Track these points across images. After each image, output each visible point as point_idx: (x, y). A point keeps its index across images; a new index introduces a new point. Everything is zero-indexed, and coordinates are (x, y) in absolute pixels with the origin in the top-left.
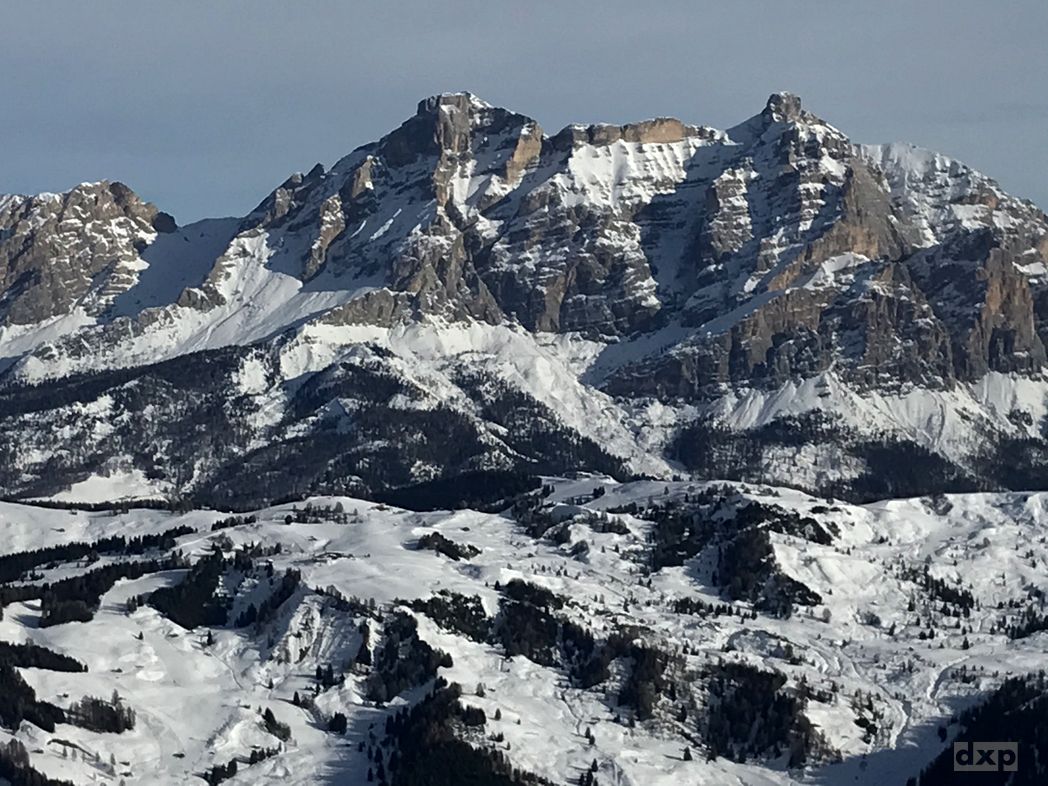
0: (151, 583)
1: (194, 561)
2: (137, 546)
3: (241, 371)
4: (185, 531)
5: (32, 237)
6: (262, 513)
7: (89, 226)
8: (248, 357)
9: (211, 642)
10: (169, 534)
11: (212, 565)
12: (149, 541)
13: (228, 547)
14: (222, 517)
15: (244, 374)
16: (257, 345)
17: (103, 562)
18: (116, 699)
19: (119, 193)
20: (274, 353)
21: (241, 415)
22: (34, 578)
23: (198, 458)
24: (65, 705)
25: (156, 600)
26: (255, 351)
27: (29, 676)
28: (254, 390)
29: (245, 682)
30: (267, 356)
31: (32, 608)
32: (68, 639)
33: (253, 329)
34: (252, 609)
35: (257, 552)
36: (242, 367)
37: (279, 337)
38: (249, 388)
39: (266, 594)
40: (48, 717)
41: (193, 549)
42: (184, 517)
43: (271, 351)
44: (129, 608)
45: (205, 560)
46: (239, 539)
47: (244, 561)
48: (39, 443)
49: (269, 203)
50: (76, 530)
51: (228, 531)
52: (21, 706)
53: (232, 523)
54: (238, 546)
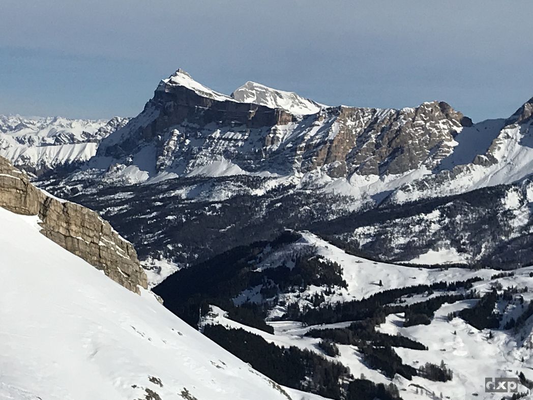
0: (460, 306)
1: (482, 295)
2: (453, 287)
3: (506, 197)
4: (477, 279)
5: (399, 130)
6: (517, 271)
7: (428, 124)
8: (510, 191)
9: (491, 337)
10: (469, 281)
11: (491, 297)
12: (459, 285)
13: (500, 288)
14: (497, 273)
15: (508, 199)
16: (514, 184)
17: (436, 294)
18: (443, 365)
19: (443, 107)
20: (523, 189)
21: (506, 220)
22: (401, 302)
23: (484, 242)
24: (417, 367)
25: (462, 315)
26: (513, 187)
27: (399, 351)
28: (513, 207)
29: (509, 358)
30: (519, 190)
31: (400, 317)
32: (419, 333)
33: (512, 176)
34: (512, 320)
35: (515, 291)
36: (507, 195)
37: (526, 180)
38: (510, 207)
39: (520, 313)
40: (409, 372)
41: (482, 289)
42: (476, 272)
43: (522, 187)
44: (449, 318)
45: (488, 294)
46: (506, 284)
47: (508, 296)
48: (403, 234)
49: (521, 111)
50: (422, 278)
51: (500, 280)
52: (395, 367)
53: (502, 276)
54: (505, 288)
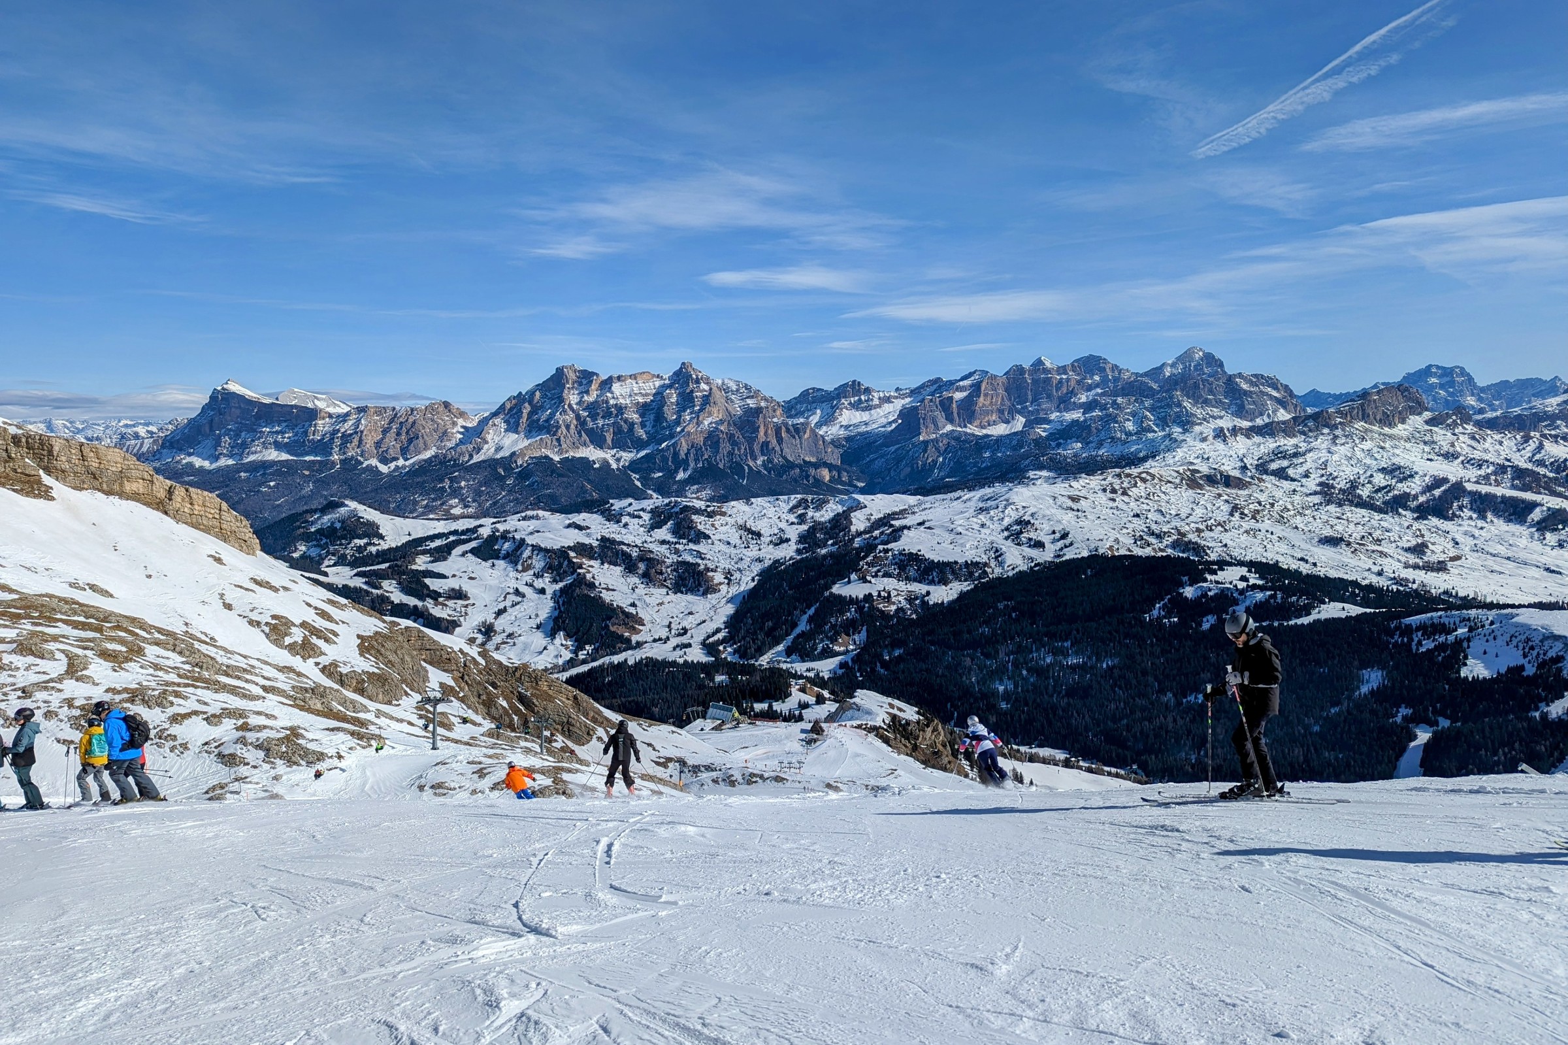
0: (470, 546)
1: (485, 536)
2: (464, 533)
4: (481, 526)
5: (414, 423)
6: (508, 518)
7: (436, 417)
9: (493, 565)
10: (475, 527)
11: (492, 537)
12: (468, 530)
13: (498, 531)
14: (495, 520)
16: (502, 458)
17: (452, 538)
18: (460, 587)
22: (426, 546)
24: (442, 591)
25: (473, 551)
27: (427, 581)
29: (508, 579)
31: (427, 558)
32: (438, 567)
34: (508, 553)
35: (508, 532)
39: (513, 547)
40: (435, 596)
41: (485, 532)
42: (480, 521)
44: (463, 555)
45: (489, 536)
46: (502, 527)
47: (504, 536)
49: (503, 406)
50: (440, 528)
51: (498, 525)
52: (425, 592)
53: (499, 522)
54: (501, 530)
